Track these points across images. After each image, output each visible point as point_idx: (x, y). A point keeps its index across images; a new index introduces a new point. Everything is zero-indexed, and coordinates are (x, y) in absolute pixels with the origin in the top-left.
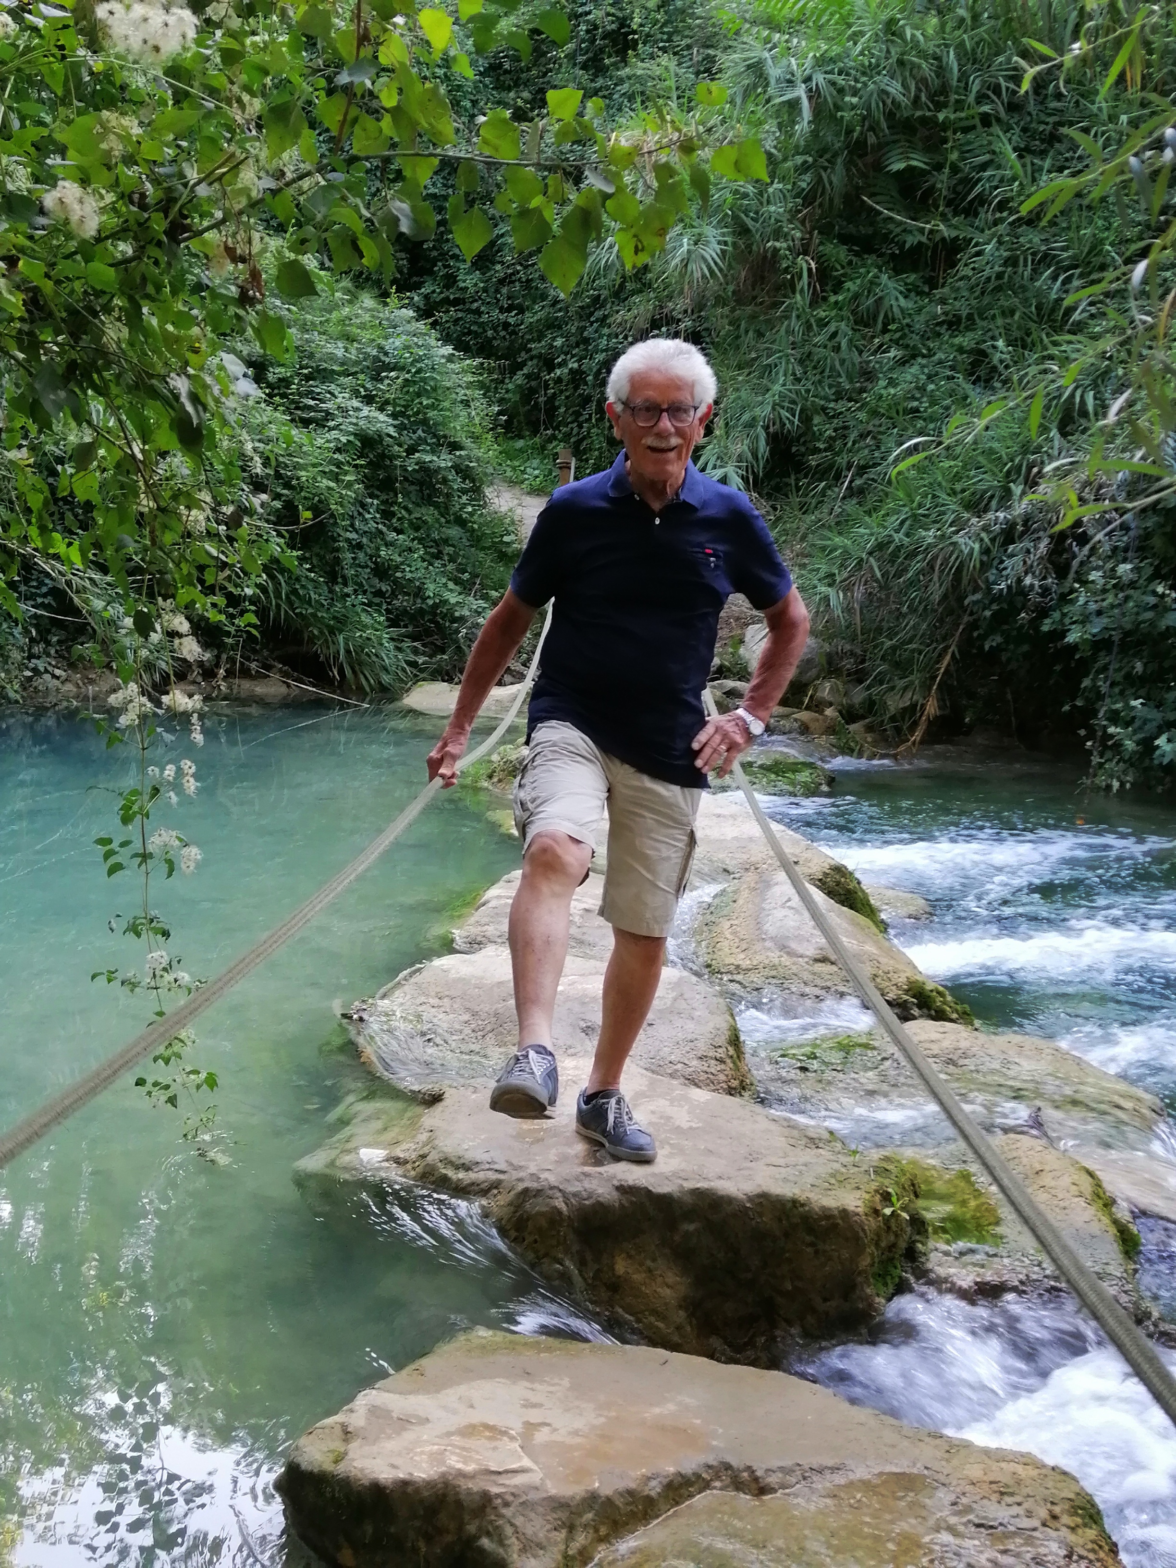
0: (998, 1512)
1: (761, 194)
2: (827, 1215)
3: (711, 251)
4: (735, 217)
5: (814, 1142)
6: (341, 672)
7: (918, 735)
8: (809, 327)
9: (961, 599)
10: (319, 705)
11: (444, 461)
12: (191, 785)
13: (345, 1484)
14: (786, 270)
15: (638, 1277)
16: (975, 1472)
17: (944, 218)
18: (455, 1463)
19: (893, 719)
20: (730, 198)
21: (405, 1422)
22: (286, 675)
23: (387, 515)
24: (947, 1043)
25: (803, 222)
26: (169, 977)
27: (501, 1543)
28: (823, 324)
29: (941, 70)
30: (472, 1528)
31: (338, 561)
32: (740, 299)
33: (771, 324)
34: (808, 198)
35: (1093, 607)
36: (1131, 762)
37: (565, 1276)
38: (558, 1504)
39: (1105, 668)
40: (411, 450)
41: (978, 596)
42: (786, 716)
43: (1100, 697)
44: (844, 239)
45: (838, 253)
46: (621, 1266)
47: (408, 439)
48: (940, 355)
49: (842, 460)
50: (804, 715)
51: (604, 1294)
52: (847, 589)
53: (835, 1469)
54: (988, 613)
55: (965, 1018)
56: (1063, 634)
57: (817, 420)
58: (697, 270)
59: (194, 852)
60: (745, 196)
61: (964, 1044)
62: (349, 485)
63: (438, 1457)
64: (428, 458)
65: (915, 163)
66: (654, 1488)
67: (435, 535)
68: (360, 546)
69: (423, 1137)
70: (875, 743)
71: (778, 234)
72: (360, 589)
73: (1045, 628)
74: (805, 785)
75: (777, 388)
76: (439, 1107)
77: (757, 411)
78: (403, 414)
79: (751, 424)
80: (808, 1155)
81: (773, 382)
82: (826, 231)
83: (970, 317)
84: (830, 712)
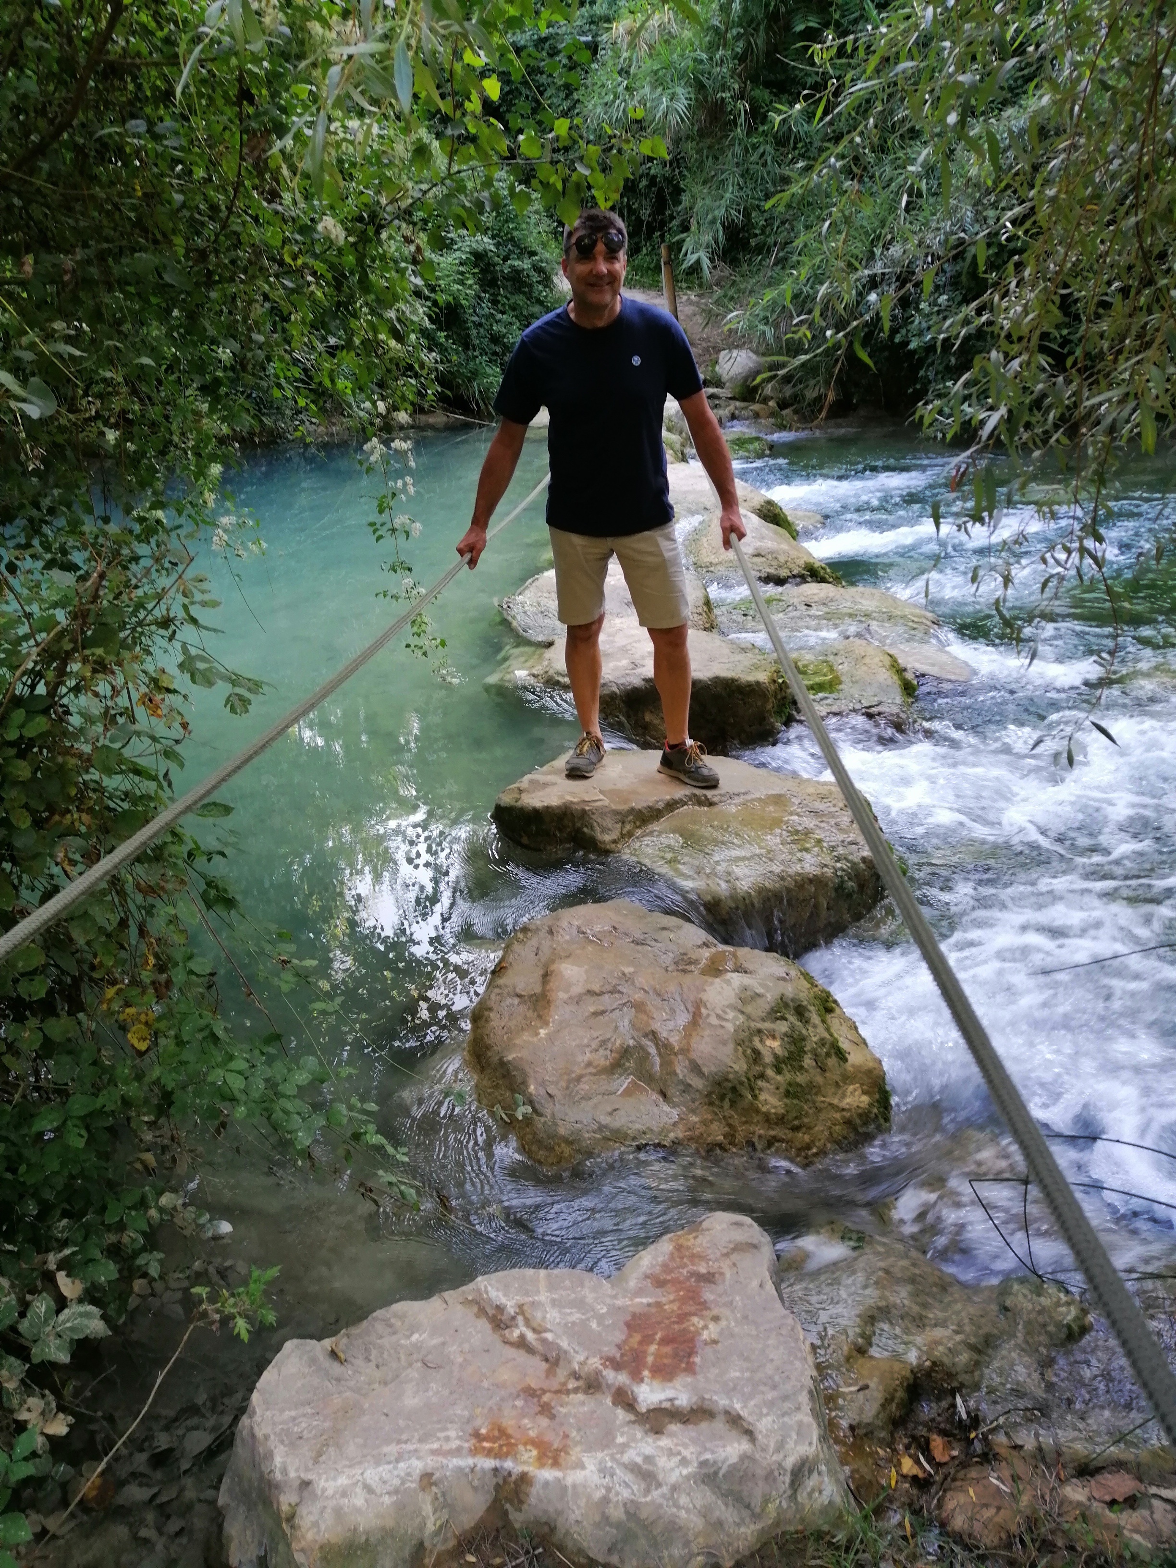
0: (820, 806)
1: (711, 59)
2: (749, 685)
3: (681, 106)
4: (695, 78)
5: (744, 650)
6: (478, 405)
7: (823, 414)
8: (747, 151)
10: (466, 427)
11: (525, 264)
12: (411, 490)
13: (522, 810)
14: (730, 113)
15: (656, 722)
16: (811, 790)
18: (569, 798)
19: (809, 405)
20: (691, 64)
21: (546, 785)
22: (445, 409)
23: (495, 302)
24: (822, 595)
25: (740, 77)
26: (415, 592)
27: (592, 828)
28: (755, 147)
30: (578, 825)
31: (468, 336)
32: (701, 134)
33: (722, 151)
34: (742, 58)
35: (924, 325)
37: (620, 724)
38: (616, 813)
39: (933, 363)
40: (505, 259)
42: (745, 408)
44: (767, 85)
45: (762, 94)
46: (648, 717)
47: (503, 252)
49: (771, 240)
50: (756, 407)
51: (640, 731)
52: (774, 325)
53: (745, 793)
55: (837, 581)
56: (908, 343)
57: (754, 214)
58: (673, 119)
59: (418, 525)
60: (702, 61)
61: (831, 595)
62: (470, 287)
63: (561, 797)
64: (516, 263)
65: (811, 24)
66: (661, 805)
67: (525, 313)
68: (480, 325)
69: (546, 663)
70: (799, 421)
71: (724, 87)
72: (484, 352)
73: (897, 340)
74: (755, 451)
75: (728, 195)
76: (552, 648)
77: (716, 212)
78: (498, 235)
79: (713, 222)
80: (741, 657)
81: (725, 191)
82: (755, 79)
84: (771, 403)
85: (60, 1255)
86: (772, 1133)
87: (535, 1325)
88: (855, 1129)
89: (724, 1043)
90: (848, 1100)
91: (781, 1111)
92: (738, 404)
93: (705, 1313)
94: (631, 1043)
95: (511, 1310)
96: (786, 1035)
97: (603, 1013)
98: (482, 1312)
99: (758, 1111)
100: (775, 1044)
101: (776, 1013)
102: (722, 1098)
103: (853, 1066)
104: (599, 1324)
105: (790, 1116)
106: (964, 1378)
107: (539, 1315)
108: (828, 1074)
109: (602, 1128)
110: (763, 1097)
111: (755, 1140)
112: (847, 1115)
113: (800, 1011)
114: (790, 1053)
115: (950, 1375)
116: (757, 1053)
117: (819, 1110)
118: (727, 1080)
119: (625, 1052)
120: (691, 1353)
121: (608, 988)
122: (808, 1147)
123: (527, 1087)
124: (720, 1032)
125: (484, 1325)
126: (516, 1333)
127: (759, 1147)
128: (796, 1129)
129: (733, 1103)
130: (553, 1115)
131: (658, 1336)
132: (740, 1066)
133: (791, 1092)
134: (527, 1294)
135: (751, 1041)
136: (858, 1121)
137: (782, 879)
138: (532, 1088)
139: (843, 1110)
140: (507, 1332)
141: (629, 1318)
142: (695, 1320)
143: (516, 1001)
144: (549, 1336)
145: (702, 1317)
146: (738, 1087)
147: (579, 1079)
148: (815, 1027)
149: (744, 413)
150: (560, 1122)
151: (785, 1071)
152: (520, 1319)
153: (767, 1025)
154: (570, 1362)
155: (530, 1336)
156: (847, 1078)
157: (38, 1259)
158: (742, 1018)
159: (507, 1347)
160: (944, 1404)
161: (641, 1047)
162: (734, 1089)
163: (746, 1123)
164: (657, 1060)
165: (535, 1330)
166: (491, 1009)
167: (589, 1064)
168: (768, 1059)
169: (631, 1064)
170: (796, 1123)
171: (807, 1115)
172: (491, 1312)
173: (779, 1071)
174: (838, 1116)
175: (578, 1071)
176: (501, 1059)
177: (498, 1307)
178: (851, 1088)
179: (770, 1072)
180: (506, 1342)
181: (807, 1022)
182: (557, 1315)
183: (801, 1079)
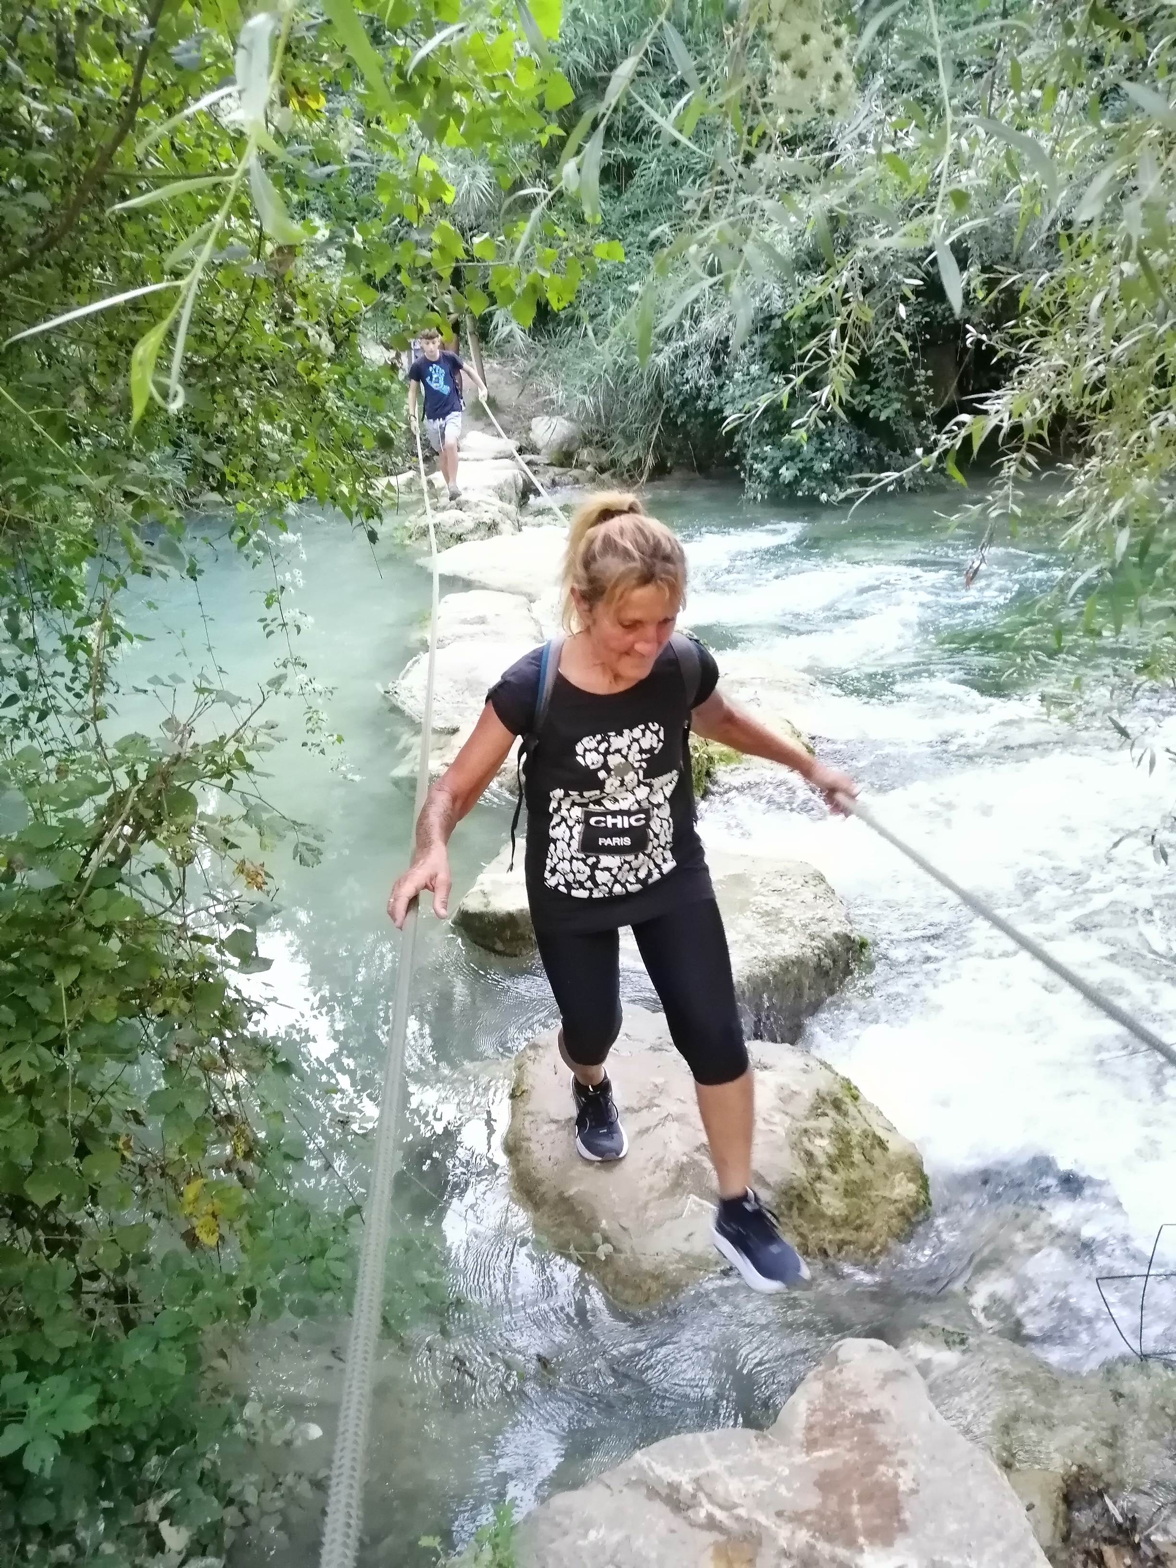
7: (644, 478)
9: (660, 395)
13: (493, 915)
17: (622, 145)
19: (628, 469)
26: (309, 688)
29: (610, 43)
36: (769, 483)
41: (671, 392)
42: (565, 474)
43: (746, 446)
48: (630, 239)
50: (575, 472)
52: (594, 394)
54: (678, 402)
58: (476, 197)
73: (711, 408)
83: (645, 212)
84: (590, 469)
85: (162, 1503)
86: (840, 1236)
87: (721, 1501)
88: (908, 1219)
89: (780, 1149)
90: (897, 1190)
91: (845, 1212)
92: (557, 470)
93: (888, 1458)
94: (685, 1159)
95: (688, 1487)
96: (832, 1131)
97: (647, 1130)
98: (653, 1493)
99: (823, 1216)
100: (825, 1142)
101: (816, 1111)
102: (790, 1207)
103: (895, 1154)
104: (789, 1489)
105: (852, 1217)
106: (1108, 1477)
107: (720, 1488)
108: (876, 1167)
109: (684, 1257)
110: (825, 1199)
111: (826, 1246)
112: (900, 1206)
113: (837, 1105)
114: (840, 1149)
115: (1096, 1477)
116: (810, 1155)
117: (874, 1205)
118: (794, 1188)
119: (682, 1169)
120: (897, 1510)
121: (645, 1102)
122: (872, 1246)
123: (599, 1224)
124: (773, 1137)
125: (659, 1508)
126: (703, 1514)
127: (831, 1252)
128: (858, 1228)
129: (800, 1210)
130: (632, 1249)
131: (855, 1494)
132: (801, 1172)
133: (851, 1191)
134: (697, 1465)
135: (801, 1143)
136: (910, 1211)
137: (768, 964)
138: (604, 1223)
139: (896, 1201)
140: (690, 1513)
141: (816, 1477)
142: (882, 1468)
143: (553, 1127)
144: (742, 1512)
145: (889, 1464)
146: (804, 1194)
147: (645, 1207)
148: (854, 1119)
149: (565, 479)
150: (642, 1257)
151: (840, 1170)
152: (701, 1496)
153: (811, 1124)
154: (775, 1539)
155: (720, 1515)
156: (893, 1167)
157: (137, 1510)
158: (788, 1121)
159: (696, 1530)
160: (1098, 1508)
161: (694, 1163)
162: (799, 1196)
163: (815, 1229)
164: (714, 1174)
165: (721, 1507)
166: (528, 1139)
167: (651, 1189)
168: (822, 1159)
169: (688, 1182)
170: (858, 1222)
171: (866, 1212)
172: (664, 1492)
173: (834, 1170)
174: (892, 1208)
175: (643, 1197)
176: (561, 1194)
177: (670, 1485)
178: (898, 1177)
179: (826, 1173)
180: (693, 1524)
181: (846, 1115)
182: (741, 1485)
183: (855, 1175)
